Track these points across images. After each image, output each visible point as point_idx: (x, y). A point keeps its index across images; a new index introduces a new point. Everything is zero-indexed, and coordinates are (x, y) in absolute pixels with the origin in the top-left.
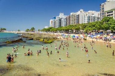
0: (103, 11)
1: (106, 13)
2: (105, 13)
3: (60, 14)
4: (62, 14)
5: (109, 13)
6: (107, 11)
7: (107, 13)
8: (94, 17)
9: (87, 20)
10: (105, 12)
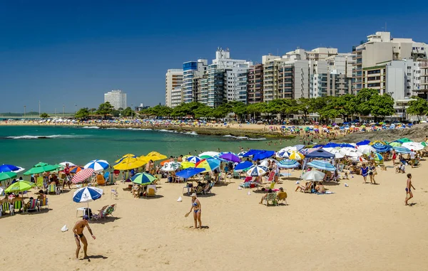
0: (360, 66)
1: (366, 72)
2: (364, 72)
3: (217, 53)
4: (223, 53)
5: (372, 72)
6: (369, 68)
7: (369, 73)
8: (336, 75)
9: (318, 85)
10: (364, 69)
